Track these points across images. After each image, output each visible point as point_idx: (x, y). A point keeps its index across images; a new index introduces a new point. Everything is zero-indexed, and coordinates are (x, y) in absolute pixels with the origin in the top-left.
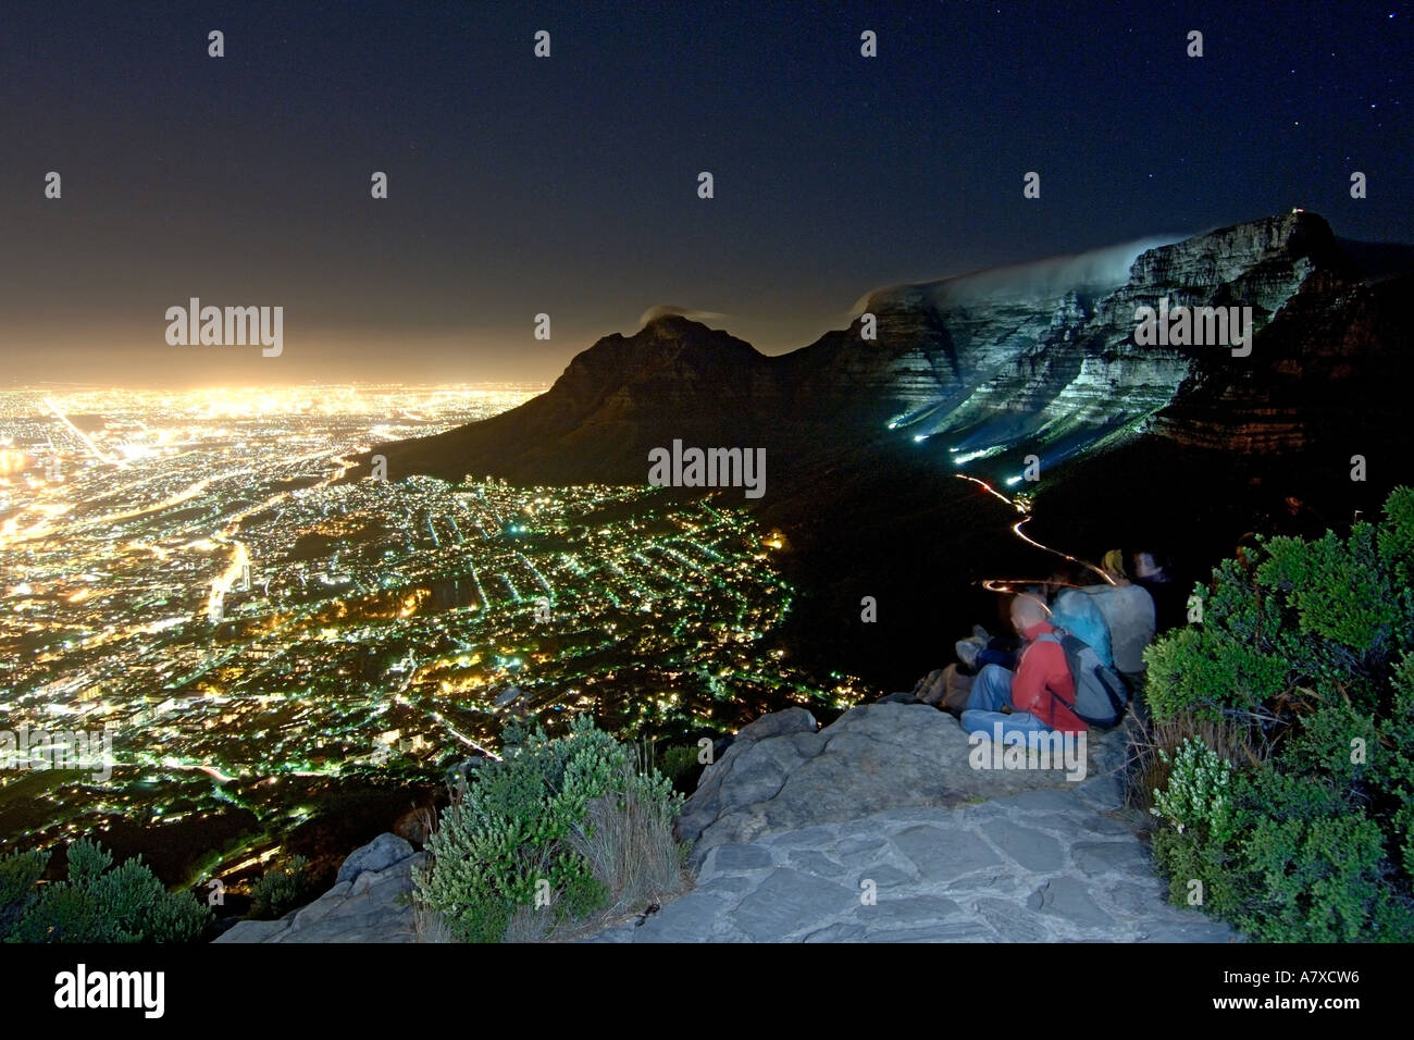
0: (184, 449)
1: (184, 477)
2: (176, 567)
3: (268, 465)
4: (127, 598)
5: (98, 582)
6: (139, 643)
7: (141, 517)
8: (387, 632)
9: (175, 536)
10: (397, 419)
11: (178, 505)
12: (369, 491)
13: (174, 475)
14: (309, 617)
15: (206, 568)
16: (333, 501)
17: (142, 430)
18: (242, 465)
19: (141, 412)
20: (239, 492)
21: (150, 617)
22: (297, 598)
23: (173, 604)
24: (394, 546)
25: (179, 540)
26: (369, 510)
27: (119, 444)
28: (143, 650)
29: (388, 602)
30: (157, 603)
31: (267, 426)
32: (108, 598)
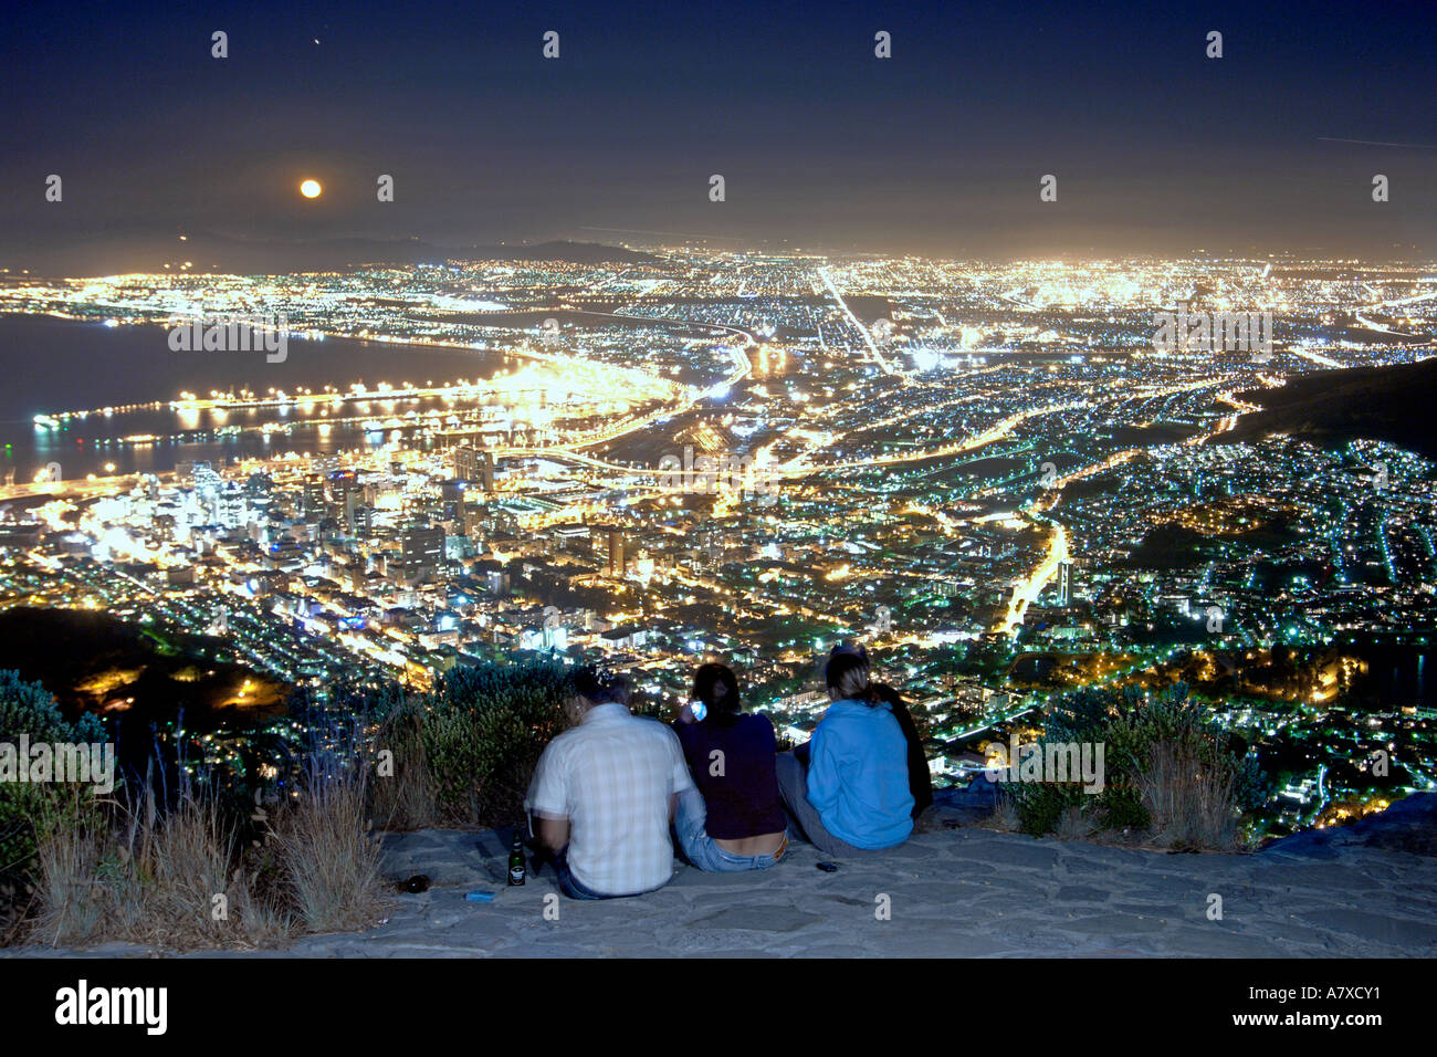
0: (993, 360)
1: (990, 406)
2: (967, 549)
3: (1113, 397)
4: (898, 587)
5: (862, 556)
6: (907, 660)
7: (924, 464)
8: (1280, 725)
9: (968, 501)
10: (1342, 327)
11: (977, 451)
12: (1275, 459)
13: (976, 402)
14: (1152, 670)
15: (1007, 559)
16: (1211, 473)
17: (940, 325)
18: (1075, 394)
19: (939, 295)
20: (1066, 439)
21: (925, 622)
22: (1136, 634)
23: (957, 611)
24: (1310, 568)
25: (975, 508)
26: (1274, 495)
27: (906, 344)
28: (912, 671)
29: (1289, 669)
30: (937, 603)
31: (1119, 328)
32: (873, 582)
